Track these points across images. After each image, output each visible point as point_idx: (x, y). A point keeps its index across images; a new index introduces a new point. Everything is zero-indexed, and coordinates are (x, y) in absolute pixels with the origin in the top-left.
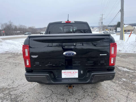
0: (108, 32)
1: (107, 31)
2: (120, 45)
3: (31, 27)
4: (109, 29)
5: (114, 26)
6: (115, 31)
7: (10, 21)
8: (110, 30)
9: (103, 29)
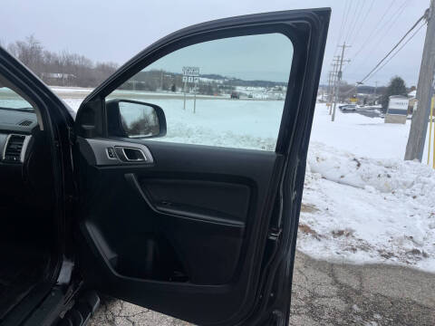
0: (358, 106)
1: (353, 103)
2: (408, 191)
3: (106, 63)
4: (361, 97)
5: (379, 90)
6: (380, 106)
7: (32, 37)
8: (365, 103)
9: (340, 97)
